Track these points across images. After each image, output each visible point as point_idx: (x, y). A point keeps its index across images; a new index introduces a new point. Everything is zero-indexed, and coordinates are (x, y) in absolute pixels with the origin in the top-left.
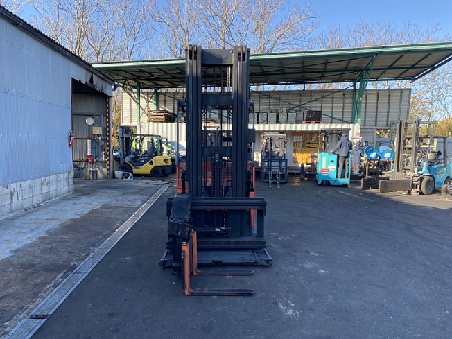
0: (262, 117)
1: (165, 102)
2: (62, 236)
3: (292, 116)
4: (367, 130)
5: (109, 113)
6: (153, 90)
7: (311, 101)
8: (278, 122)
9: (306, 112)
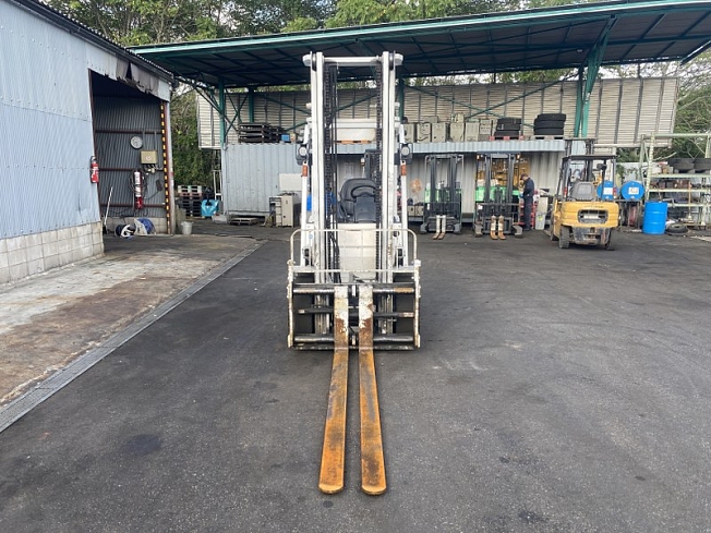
0: (423, 130)
1: (266, 109)
2: (54, 324)
3: (473, 127)
4: (599, 150)
5: (164, 128)
6: (246, 90)
7: (505, 103)
8: (448, 138)
9: (495, 120)
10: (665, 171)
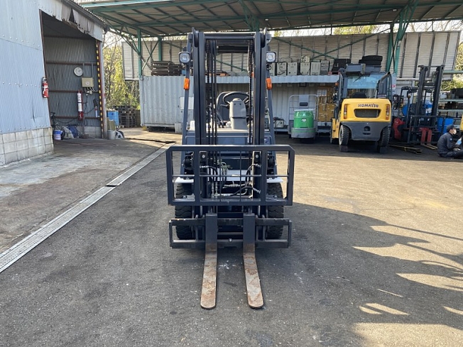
1: (171, 53)
3: (316, 66)
4: (403, 83)
6: (156, 39)
7: (339, 48)
8: (299, 73)
9: (332, 61)
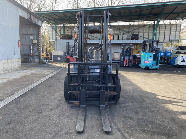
4: (160, 43)
5: (40, 33)
7: (134, 30)
8: (118, 39)
9: (131, 34)
10: (178, 49)
